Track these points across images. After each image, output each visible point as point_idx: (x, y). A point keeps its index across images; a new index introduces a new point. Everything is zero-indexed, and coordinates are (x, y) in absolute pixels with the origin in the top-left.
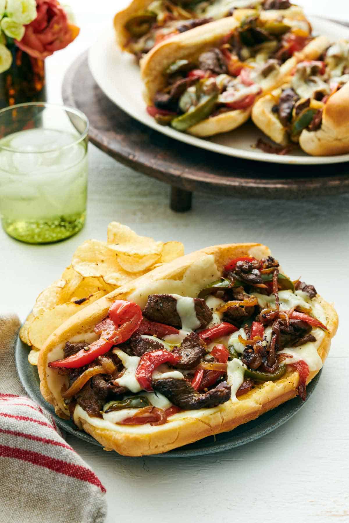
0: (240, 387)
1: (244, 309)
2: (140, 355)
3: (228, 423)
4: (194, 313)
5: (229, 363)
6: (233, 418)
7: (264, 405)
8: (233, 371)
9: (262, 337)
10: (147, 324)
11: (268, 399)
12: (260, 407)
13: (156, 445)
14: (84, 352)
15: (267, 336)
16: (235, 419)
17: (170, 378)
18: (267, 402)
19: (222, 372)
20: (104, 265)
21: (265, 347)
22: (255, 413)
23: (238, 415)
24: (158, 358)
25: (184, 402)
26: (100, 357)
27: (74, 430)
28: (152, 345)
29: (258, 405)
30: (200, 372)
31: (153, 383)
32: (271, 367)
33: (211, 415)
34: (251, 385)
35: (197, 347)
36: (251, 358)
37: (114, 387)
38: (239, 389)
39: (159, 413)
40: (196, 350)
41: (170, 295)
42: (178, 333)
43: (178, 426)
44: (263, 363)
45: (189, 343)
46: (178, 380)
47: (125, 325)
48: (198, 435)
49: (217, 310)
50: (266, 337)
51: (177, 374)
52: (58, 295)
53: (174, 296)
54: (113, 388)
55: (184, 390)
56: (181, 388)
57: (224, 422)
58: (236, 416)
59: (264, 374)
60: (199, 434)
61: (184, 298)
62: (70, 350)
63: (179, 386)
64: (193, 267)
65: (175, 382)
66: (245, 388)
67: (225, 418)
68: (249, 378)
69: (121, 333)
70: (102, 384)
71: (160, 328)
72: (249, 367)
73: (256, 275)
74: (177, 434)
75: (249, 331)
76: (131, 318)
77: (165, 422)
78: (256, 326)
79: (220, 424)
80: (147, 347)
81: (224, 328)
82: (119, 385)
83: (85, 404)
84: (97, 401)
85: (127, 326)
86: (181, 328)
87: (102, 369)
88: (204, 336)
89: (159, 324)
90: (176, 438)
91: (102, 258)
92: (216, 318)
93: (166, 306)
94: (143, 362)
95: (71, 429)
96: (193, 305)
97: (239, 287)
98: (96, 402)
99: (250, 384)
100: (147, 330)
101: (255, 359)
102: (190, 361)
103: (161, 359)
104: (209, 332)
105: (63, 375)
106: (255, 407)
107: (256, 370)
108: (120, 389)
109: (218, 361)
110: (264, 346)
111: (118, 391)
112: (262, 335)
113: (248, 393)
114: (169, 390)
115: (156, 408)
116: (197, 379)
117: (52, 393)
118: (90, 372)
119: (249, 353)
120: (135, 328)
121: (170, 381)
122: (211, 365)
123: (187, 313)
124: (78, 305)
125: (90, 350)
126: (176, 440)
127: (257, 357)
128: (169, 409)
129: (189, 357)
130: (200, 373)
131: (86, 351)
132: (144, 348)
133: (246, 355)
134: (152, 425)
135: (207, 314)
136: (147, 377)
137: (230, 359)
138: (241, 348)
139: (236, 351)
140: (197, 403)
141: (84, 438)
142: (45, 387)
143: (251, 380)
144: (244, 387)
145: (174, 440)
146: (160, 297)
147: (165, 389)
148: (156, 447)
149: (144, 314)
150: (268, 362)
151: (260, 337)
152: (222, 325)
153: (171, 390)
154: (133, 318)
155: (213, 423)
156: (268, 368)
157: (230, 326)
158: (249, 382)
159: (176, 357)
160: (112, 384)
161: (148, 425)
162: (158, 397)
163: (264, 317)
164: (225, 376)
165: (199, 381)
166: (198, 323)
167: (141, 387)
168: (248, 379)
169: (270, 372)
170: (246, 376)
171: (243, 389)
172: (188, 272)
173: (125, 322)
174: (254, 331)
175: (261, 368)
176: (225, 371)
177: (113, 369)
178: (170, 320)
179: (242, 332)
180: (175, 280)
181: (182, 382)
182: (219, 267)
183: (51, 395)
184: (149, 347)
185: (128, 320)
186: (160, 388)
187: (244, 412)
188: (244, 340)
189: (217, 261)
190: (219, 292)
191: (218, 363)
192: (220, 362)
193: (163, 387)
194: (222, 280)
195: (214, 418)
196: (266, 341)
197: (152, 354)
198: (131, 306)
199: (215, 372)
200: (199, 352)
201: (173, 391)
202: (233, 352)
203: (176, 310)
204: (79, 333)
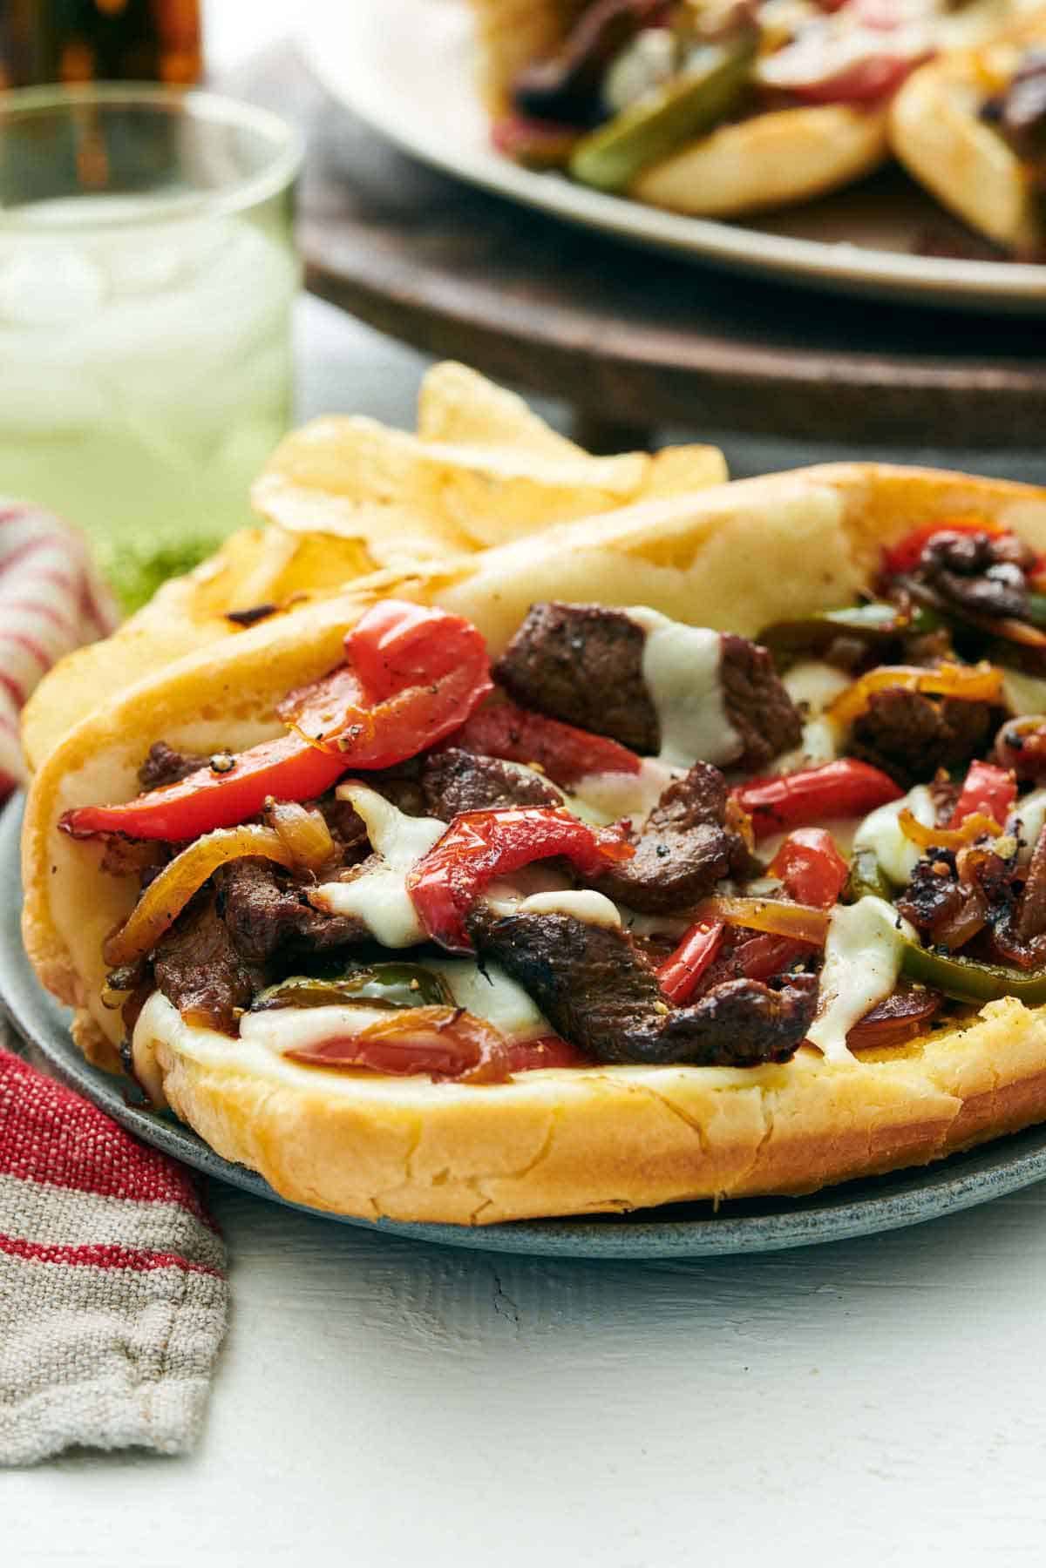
0: (870, 1012)
1: (937, 708)
2: (445, 815)
3: (796, 1146)
4: (716, 695)
5: (838, 912)
6: (822, 1129)
7: (973, 1102)
8: (851, 945)
9: (1001, 821)
10: (507, 719)
11: (997, 1076)
12: (951, 1107)
13: (438, 1170)
14: (212, 777)
15: (1024, 820)
16: (824, 1138)
17: (560, 913)
18: (991, 1087)
19: (803, 944)
20: (390, 512)
21: (1007, 862)
22: (929, 1127)
23: (845, 1120)
24: (525, 833)
25: (605, 1026)
26: (269, 799)
27: (129, 1104)
28: (514, 790)
29: (946, 1097)
30: (704, 927)
31: (478, 920)
32: (1025, 943)
33: (719, 1090)
34: (921, 1009)
35: (710, 823)
36: (939, 899)
37: (311, 912)
38: (864, 1018)
39: (479, 1037)
40: (705, 835)
41: (617, 610)
42: (635, 769)
43: (556, 1105)
44: (990, 926)
45: (679, 809)
46: (594, 927)
47: (406, 694)
48: (642, 1170)
49: (827, 709)
50: (1019, 822)
51: (592, 904)
53: (638, 613)
54: (303, 917)
55: (610, 973)
56: (599, 964)
57: (773, 1139)
58: (834, 1126)
59: (986, 969)
60: (648, 1162)
61: (678, 628)
62: (162, 770)
63: (592, 952)
65: (572, 932)
66: (892, 1018)
67: (778, 1120)
68: (919, 983)
69: (383, 722)
70: (263, 895)
71: (564, 742)
72: (925, 940)
73: (1005, 583)
74: (544, 1135)
75: (950, 798)
76: (439, 678)
77: (497, 1075)
78: (978, 779)
79: (757, 1142)
80: (489, 794)
81: (847, 778)
82: (328, 907)
83: (183, 980)
84: (234, 969)
85: (415, 700)
86: (652, 751)
87: (271, 840)
88: (753, 797)
89: (559, 727)
90: (535, 1152)
91: (386, 488)
92: (819, 738)
93: (600, 655)
94: (455, 839)
95: (120, 1099)
96: (713, 658)
97: (933, 631)
98: (229, 976)
99: (919, 1005)
100: (503, 742)
101: (955, 906)
102: (664, 875)
103: (533, 837)
104: (779, 785)
105: (119, 874)
106: (928, 1102)
107: (956, 953)
108: (334, 922)
109: (793, 895)
110: (1005, 857)
111: (322, 933)
112: (1001, 816)
113: (907, 1045)
114: (544, 961)
115: (469, 1015)
116: (687, 954)
117: (65, 950)
118: (218, 843)
119: (936, 876)
120: (445, 718)
121: (556, 926)
122: (758, 909)
123: (684, 688)
124: (239, 626)
125: (235, 771)
126: (535, 1163)
127: (965, 899)
128: (531, 1044)
129: (665, 860)
130: (704, 933)
131: (220, 771)
132: (472, 794)
133: (921, 885)
134: (435, 1081)
135: (774, 711)
136: (452, 885)
137: (848, 899)
138: (903, 858)
139: (883, 874)
140: (660, 1034)
141: (160, 1135)
142: (37, 919)
143: (928, 992)
144: (888, 1011)
145: (528, 1163)
146: (575, 614)
147: (529, 956)
148: (440, 1179)
149: (499, 675)
150: (1014, 923)
151: (991, 818)
152: (841, 768)
153: (551, 961)
154: (447, 679)
155: (720, 1129)
156: (1008, 944)
157: (874, 775)
158: (914, 999)
159: (606, 845)
160: (304, 900)
161: (423, 1081)
162: (489, 979)
163: (1015, 745)
164: (814, 959)
165: (692, 963)
166: (729, 738)
167: (421, 924)
168: (915, 986)
169: (1013, 964)
170: (908, 972)
171: (879, 1021)
172: (716, 544)
173: (408, 686)
174: (970, 795)
175: (981, 946)
176: (815, 940)
177: (319, 849)
178: (613, 713)
179: (920, 802)
180: (659, 563)
181: (606, 941)
182: (856, 550)
183: (60, 960)
184: (496, 794)
185: (423, 680)
186: (504, 949)
187: (871, 1115)
188: (920, 828)
189: (852, 523)
190: (841, 644)
191: (792, 903)
192: (798, 901)
193: (523, 945)
194: (862, 601)
195: (732, 1109)
196: (1017, 836)
197: (500, 817)
198: (446, 628)
199: (776, 939)
200: (711, 844)
201: (558, 968)
202: (869, 875)
203: (637, 675)
204: (209, 714)
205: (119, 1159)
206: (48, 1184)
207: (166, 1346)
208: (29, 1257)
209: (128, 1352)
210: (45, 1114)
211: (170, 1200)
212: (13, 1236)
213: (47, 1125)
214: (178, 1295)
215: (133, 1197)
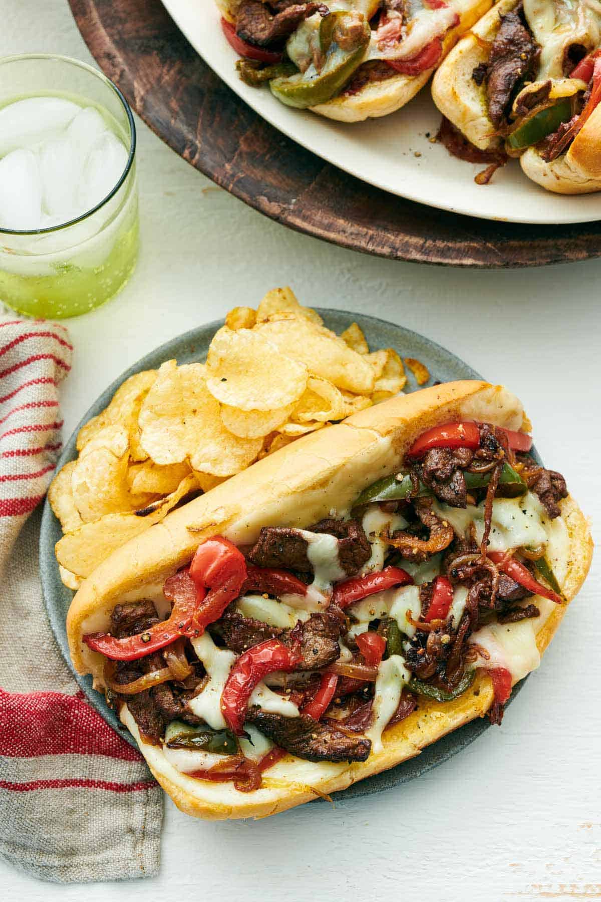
0: (392, 718)
2: (235, 648)
4: (338, 562)
5: (382, 666)
15: (455, 615)
19: (367, 683)
20: (197, 420)
24: (263, 668)
26: (166, 654)
28: (258, 632)
30: (332, 679)
39: (250, 772)
42: (304, 593)
43: (277, 799)
44: (438, 673)
46: (289, 719)
49: (381, 536)
52: (111, 468)
54: (183, 714)
56: (292, 730)
62: (120, 624)
64: (349, 466)
65: (283, 721)
72: (412, 680)
77: (258, 786)
80: (249, 636)
84: (157, 716)
86: (311, 582)
91: (195, 404)
92: (378, 553)
93: (291, 550)
96: (336, 551)
98: (156, 720)
102: (317, 663)
103: (267, 669)
108: (194, 718)
109: (363, 663)
111: (191, 718)
114: (272, 732)
115: (247, 761)
121: (276, 720)
123: (324, 561)
127: (429, 664)
128: (268, 756)
129: (316, 656)
132: (242, 637)
135: (360, 556)
137: (386, 657)
146: (280, 535)
147: (267, 729)
153: (275, 733)
161: (230, 785)
163: (455, 576)
166: (341, 573)
167: (226, 723)
176: (372, 680)
178: (295, 565)
180: (314, 489)
184: (251, 636)
191: (363, 668)
192: (366, 665)
203: (305, 555)
204: (136, 587)
205: (119, 747)
206: (93, 755)
207: (144, 828)
208: (91, 787)
209: (131, 830)
210: (89, 729)
211: (138, 761)
212: (84, 779)
213: (90, 733)
214: (145, 801)
215: (124, 758)
